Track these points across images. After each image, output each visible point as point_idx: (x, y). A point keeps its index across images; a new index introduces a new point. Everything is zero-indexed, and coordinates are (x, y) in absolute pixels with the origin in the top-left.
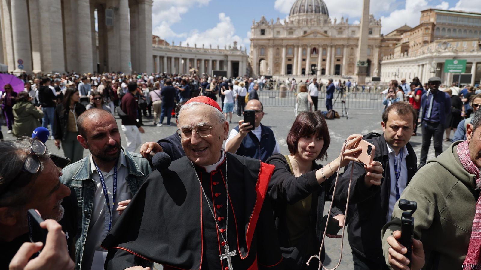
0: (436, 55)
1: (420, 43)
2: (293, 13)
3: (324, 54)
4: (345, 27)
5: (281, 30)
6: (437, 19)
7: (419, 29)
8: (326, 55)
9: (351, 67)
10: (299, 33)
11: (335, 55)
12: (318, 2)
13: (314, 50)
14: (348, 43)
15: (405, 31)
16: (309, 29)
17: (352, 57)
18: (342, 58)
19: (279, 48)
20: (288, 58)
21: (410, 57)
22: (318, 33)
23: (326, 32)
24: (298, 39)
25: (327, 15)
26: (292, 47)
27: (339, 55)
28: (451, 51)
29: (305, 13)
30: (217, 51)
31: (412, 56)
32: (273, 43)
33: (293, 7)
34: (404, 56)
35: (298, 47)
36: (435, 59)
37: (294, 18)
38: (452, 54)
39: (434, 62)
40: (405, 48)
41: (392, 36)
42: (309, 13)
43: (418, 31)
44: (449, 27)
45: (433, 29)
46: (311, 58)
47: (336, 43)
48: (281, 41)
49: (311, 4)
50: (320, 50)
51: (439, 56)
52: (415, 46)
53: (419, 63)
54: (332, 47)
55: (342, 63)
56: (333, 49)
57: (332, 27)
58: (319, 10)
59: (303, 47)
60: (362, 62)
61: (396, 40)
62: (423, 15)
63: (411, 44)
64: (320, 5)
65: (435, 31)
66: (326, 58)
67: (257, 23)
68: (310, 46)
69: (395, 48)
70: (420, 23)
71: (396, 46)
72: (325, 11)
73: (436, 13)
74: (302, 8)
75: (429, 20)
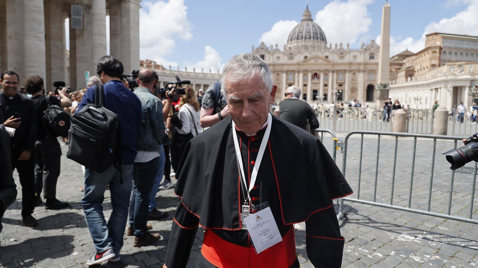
0: (451, 78)
1: (427, 67)
2: (291, 40)
3: (326, 79)
4: (346, 52)
5: (281, 55)
6: (443, 42)
7: (426, 53)
8: (328, 80)
9: (353, 92)
10: (299, 58)
11: (337, 81)
12: (316, 29)
13: (316, 75)
14: (350, 68)
15: (408, 56)
16: (310, 54)
17: (354, 82)
18: (344, 83)
19: (280, 73)
20: (288, 83)
21: (420, 81)
22: (319, 58)
23: (327, 57)
24: (299, 64)
25: (325, 41)
26: (292, 73)
27: (341, 81)
28: (468, 73)
29: (304, 39)
30: (217, 75)
31: (422, 80)
32: (273, 69)
33: (291, 34)
34: (411, 80)
35: (299, 72)
36: (450, 82)
37: (292, 45)
38: (469, 77)
39: (449, 85)
40: (411, 73)
41: (394, 60)
42: (307, 40)
43: (425, 55)
44: (456, 51)
45: (440, 53)
46: (313, 83)
47: (337, 68)
48: (281, 67)
49: (309, 31)
50: (322, 76)
51: (455, 79)
52: (421, 70)
53: (431, 87)
54: (333, 72)
55: (344, 89)
56: (335, 74)
57: (333, 52)
58: (317, 36)
59: (304, 73)
60: (383, 85)
61: (398, 64)
62: (428, 39)
63: (417, 68)
64: (318, 32)
65: (442, 54)
66: (328, 82)
67: (256, 48)
68: (311, 71)
69: (398, 73)
70: (425, 46)
71: (399, 71)
72: (323, 38)
73: (442, 37)
74: (300, 34)
75: (435, 44)
